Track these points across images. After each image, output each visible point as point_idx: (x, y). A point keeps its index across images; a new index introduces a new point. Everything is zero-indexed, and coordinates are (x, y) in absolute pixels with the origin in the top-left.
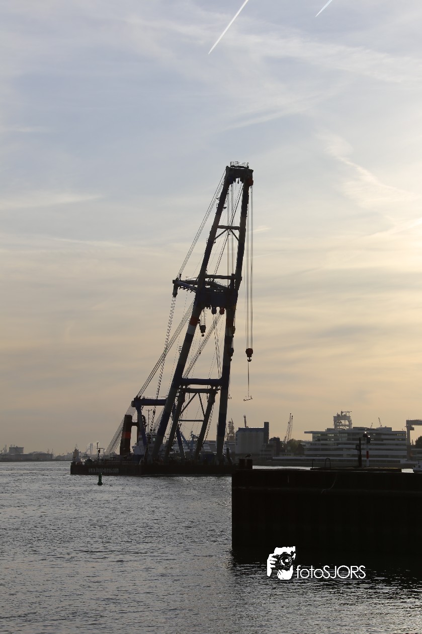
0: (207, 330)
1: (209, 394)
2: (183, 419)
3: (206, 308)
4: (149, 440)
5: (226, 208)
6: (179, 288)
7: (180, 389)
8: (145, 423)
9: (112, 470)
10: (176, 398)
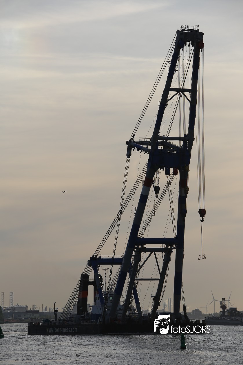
0: (160, 192)
1: (164, 253)
2: (140, 278)
3: (159, 169)
4: (106, 299)
5: (177, 71)
6: (133, 149)
7: (135, 248)
8: (102, 282)
9: (70, 330)
10: (133, 257)
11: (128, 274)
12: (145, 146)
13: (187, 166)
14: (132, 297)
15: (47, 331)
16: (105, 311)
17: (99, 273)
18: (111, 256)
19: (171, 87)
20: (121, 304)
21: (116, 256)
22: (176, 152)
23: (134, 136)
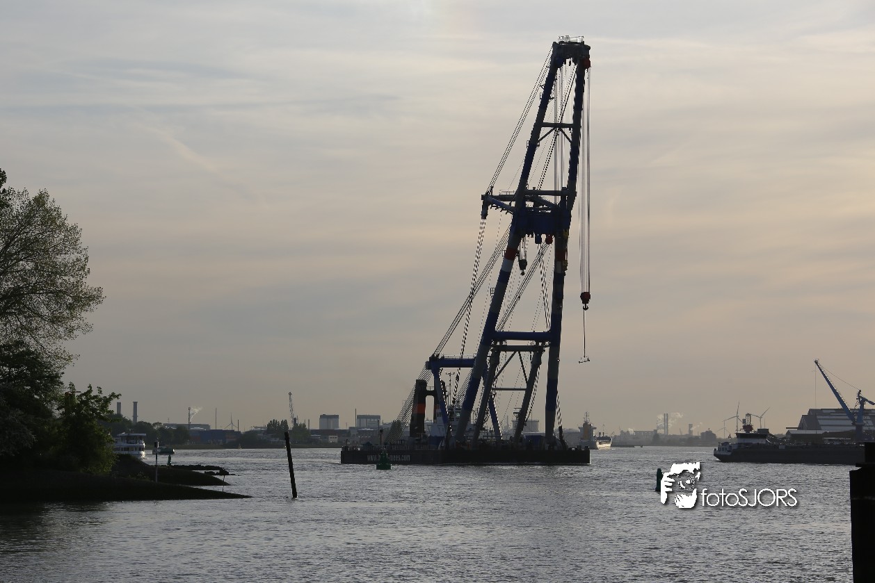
0: (528, 267)
1: (532, 353)
2: (498, 386)
3: (527, 236)
4: (451, 415)
5: (553, 98)
6: (490, 206)
7: (492, 346)
8: (445, 391)
9: (401, 457)
10: (488, 358)
11: (482, 381)
12: (507, 203)
13: (566, 231)
14: (488, 413)
15: (369, 459)
16: (448, 432)
17: (441, 378)
18: (457, 356)
19: (545, 121)
20: (472, 423)
21: (465, 357)
22: (549, 211)
23: (492, 187)
